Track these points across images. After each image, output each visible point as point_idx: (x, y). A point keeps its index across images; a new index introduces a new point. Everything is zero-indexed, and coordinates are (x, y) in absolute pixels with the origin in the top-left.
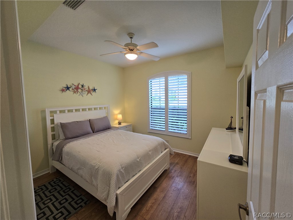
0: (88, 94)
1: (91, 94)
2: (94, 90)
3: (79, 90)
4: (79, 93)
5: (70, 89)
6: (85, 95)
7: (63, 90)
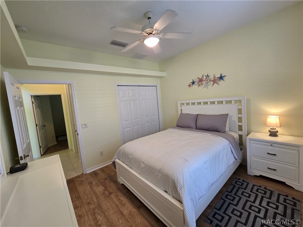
0: (213, 84)
1: (218, 84)
2: (221, 78)
3: (204, 82)
4: (203, 86)
5: (196, 83)
6: (210, 87)
7: (190, 86)
